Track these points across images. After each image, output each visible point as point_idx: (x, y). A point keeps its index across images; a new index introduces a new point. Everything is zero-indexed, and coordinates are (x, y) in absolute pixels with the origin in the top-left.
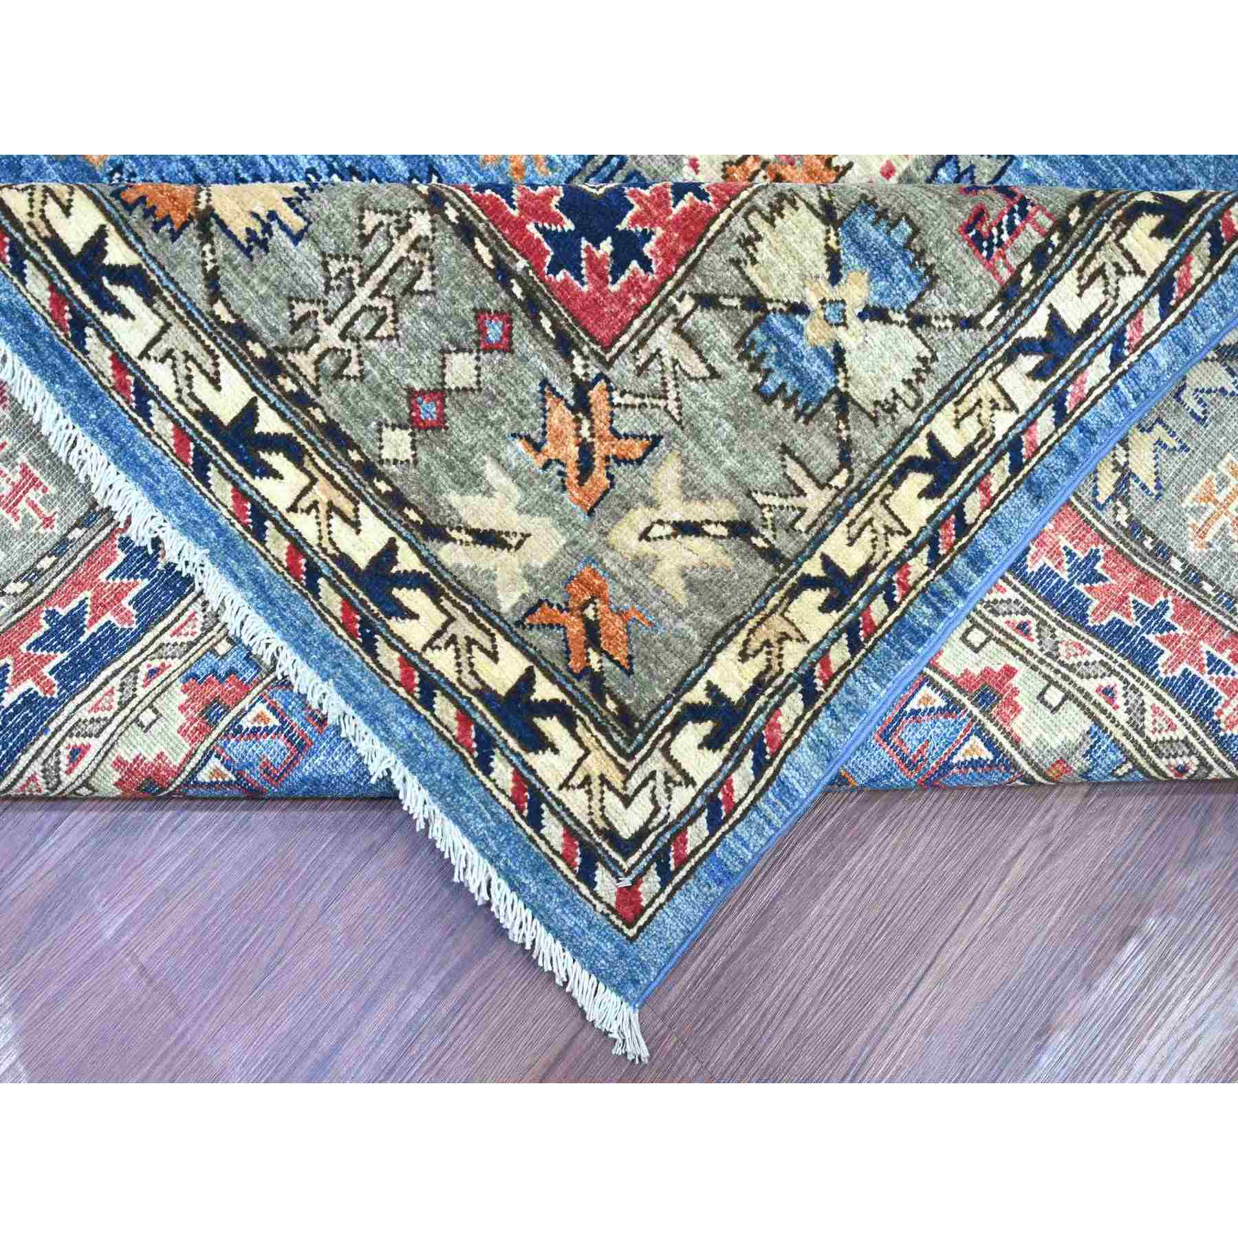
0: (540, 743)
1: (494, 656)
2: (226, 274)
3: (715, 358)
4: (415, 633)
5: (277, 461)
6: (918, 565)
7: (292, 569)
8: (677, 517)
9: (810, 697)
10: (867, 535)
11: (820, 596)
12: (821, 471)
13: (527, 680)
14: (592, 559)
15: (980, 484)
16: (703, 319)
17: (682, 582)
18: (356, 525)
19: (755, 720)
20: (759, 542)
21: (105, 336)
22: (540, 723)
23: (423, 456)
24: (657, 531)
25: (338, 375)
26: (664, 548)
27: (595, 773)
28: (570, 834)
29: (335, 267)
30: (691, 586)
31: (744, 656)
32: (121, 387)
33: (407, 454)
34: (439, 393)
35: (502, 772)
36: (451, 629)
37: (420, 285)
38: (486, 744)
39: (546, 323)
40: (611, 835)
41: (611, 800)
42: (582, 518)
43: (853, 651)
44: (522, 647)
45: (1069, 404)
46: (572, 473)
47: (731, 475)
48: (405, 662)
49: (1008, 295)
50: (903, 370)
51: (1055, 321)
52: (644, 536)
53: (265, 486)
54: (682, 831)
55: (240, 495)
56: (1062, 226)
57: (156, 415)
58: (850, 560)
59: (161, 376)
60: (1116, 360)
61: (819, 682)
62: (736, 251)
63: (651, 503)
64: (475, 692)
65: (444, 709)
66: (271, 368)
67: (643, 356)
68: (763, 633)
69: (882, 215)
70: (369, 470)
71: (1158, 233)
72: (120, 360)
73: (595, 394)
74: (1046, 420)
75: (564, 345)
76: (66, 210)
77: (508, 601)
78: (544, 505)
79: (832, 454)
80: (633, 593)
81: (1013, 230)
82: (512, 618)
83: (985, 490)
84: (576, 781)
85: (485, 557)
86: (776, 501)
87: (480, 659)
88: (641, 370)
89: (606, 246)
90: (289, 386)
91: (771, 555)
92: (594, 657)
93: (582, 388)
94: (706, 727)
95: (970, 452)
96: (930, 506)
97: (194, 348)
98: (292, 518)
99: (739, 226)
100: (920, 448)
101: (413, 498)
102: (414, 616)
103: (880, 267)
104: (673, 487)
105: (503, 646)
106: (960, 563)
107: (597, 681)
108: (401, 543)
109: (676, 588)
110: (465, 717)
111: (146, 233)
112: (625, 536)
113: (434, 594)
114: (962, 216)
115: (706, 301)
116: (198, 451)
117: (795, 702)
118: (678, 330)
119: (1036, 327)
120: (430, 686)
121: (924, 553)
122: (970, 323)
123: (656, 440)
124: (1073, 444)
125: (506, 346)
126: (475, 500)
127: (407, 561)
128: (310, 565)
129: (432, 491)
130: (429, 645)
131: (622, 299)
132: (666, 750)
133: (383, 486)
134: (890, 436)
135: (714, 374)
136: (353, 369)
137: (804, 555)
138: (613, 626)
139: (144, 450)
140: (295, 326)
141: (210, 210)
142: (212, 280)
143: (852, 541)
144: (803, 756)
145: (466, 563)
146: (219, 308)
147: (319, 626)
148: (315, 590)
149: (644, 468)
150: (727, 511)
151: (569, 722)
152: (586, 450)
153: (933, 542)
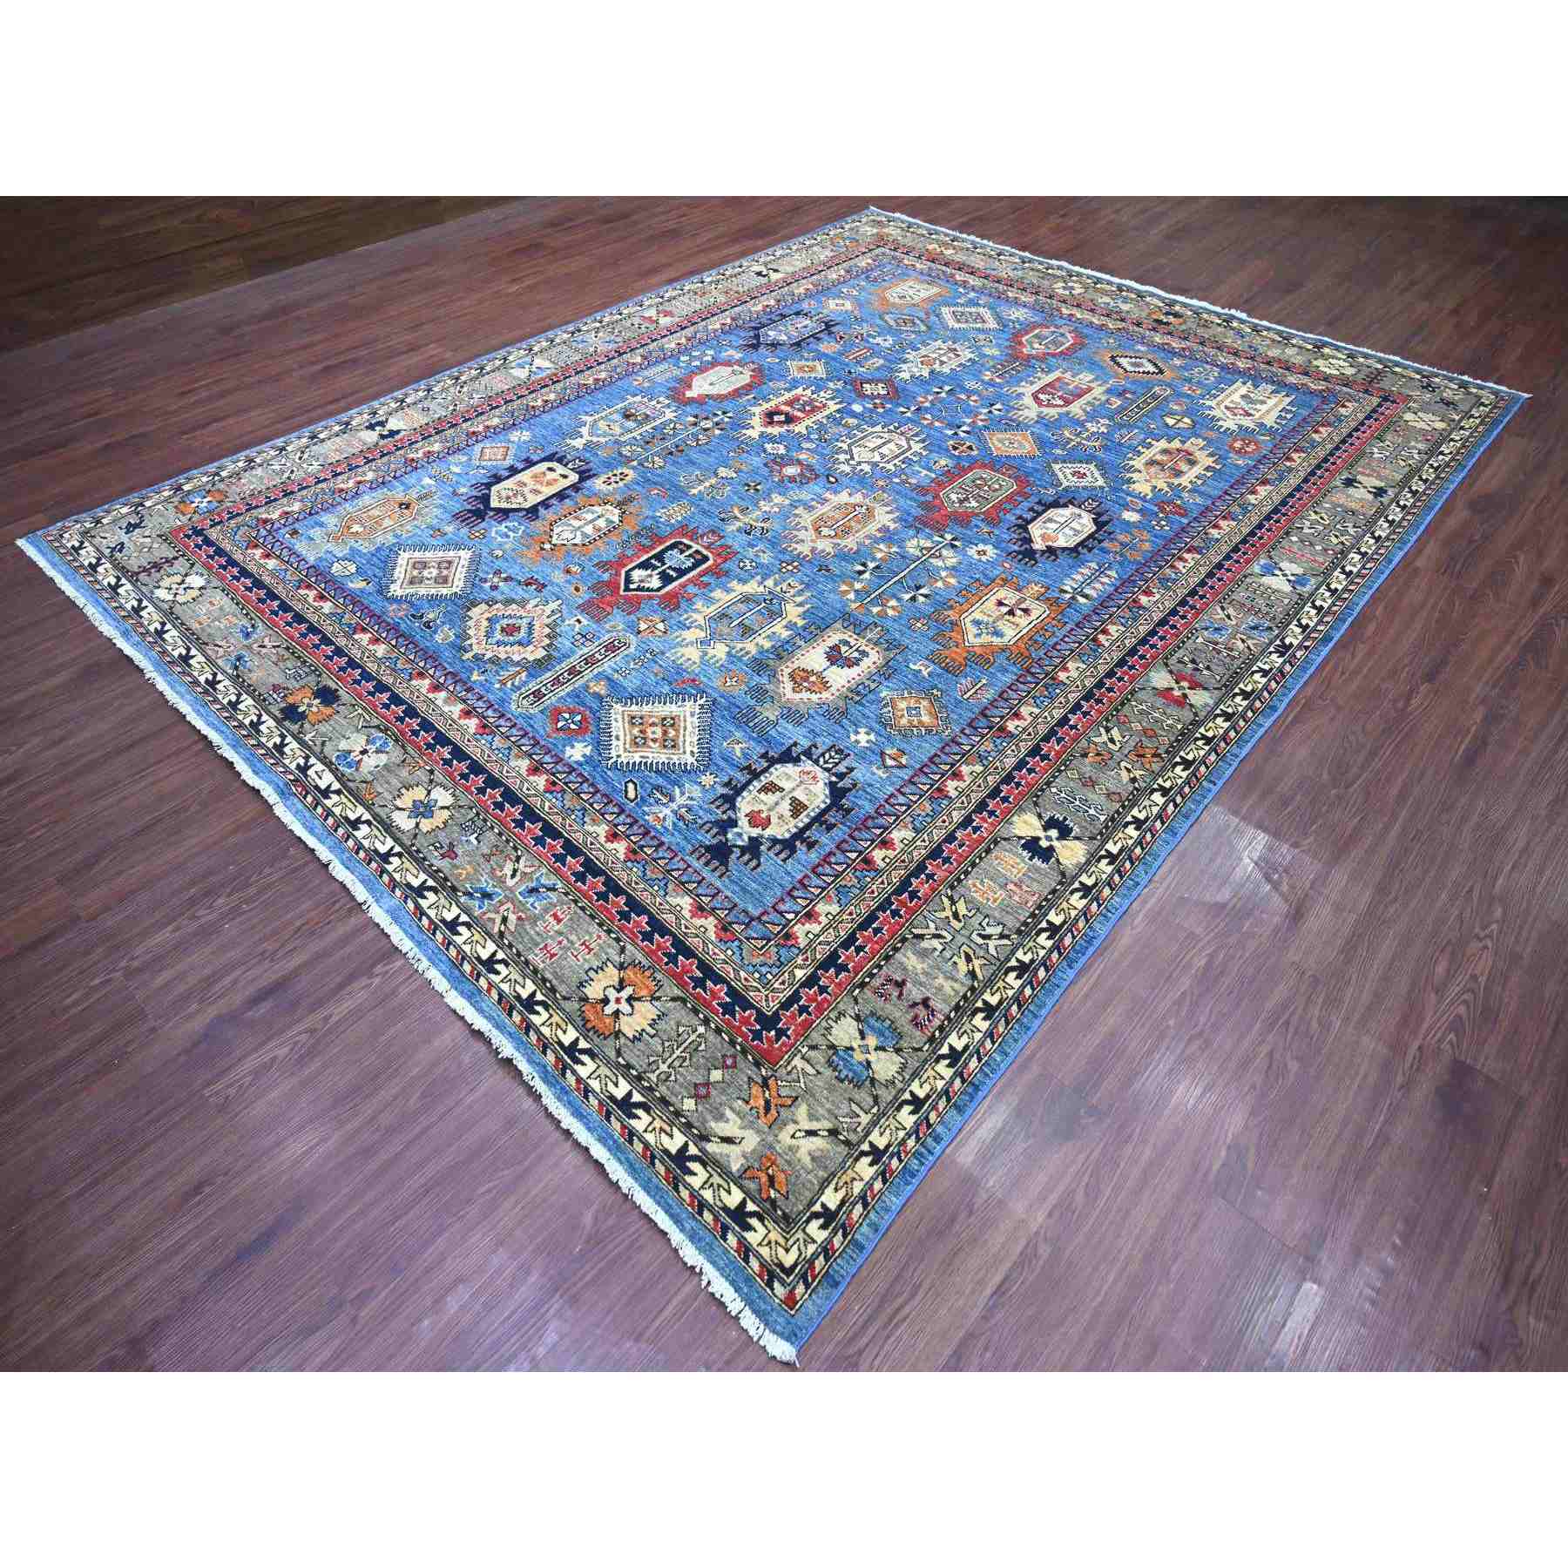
0: (749, 1228)
1: (729, 1192)
2: (623, 1049)
3: (818, 1067)
4: (696, 1182)
5: (640, 1112)
6: (911, 1143)
7: (644, 1156)
8: (807, 1128)
9: (865, 1205)
10: (888, 1132)
11: (869, 1159)
12: (866, 1107)
13: (743, 1203)
14: (771, 1147)
15: (935, 1108)
16: (812, 1054)
17: (809, 1158)
18: (671, 1136)
19: (842, 1217)
20: (841, 1137)
21: (574, 1072)
22: (749, 1220)
23: (700, 1108)
24: (798, 1134)
25: (666, 1080)
26: (802, 1142)
27: (773, 1239)
28: (762, 1265)
29: (667, 1044)
30: (813, 1159)
31: (836, 1190)
32: (578, 1089)
33: (694, 1108)
34: (707, 1084)
35: (732, 1240)
36: (711, 1181)
37: (700, 1048)
38: (725, 1229)
39: (750, 1057)
40: (781, 1265)
41: (780, 1250)
42: (766, 1129)
43: (884, 1184)
44: (741, 1187)
45: (965, 1076)
46: (762, 1111)
47: (829, 1111)
48: (692, 1195)
49: (931, 1039)
50: (896, 1068)
51: (951, 1047)
52: (793, 1136)
53: (633, 1122)
54: (813, 1263)
55: (624, 1127)
56: (948, 1018)
57: (591, 1098)
58: (881, 1143)
59: (595, 1085)
60: (980, 1060)
61: (869, 1199)
62: (823, 1031)
63: (796, 1122)
64: (722, 1209)
65: (707, 1216)
66: (639, 1078)
67: (789, 1068)
68: (845, 1178)
69: (879, 1018)
70: (678, 1114)
71: (984, 1019)
72: (579, 1080)
73: (771, 1082)
74: (958, 1081)
75: (757, 1064)
76: (565, 1032)
77: (735, 1167)
78: (750, 1125)
79: (870, 1100)
80: (789, 1163)
81: (929, 1021)
82: (737, 1175)
83: (937, 1110)
84: (765, 1242)
85: (725, 1148)
86: (848, 1120)
87: (723, 1193)
88: (789, 1073)
89: (773, 1033)
90: (646, 1084)
91: (847, 1143)
92: (772, 1192)
93: (765, 1080)
94: (821, 1221)
95: (928, 1097)
96: (914, 1118)
97: (609, 1073)
98: (645, 1135)
99: (824, 1025)
100: (907, 1096)
101: (696, 1124)
102: (695, 1174)
103: (880, 1034)
104: (805, 1115)
105: (734, 1188)
106: (929, 1140)
107: (773, 1202)
108: (690, 1143)
109: (807, 1160)
110: (716, 1219)
111: (595, 1038)
112: (785, 1136)
113: (704, 1164)
114: (909, 1017)
115: (813, 1047)
116: (607, 1110)
117: (859, 1208)
118: (803, 1058)
119: (945, 1050)
120: (702, 1206)
121: (913, 1137)
122: (920, 1049)
123: (797, 1098)
124: (970, 1090)
125: (734, 1066)
126: (722, 1125)
127: (693, 1150)
128: (652, 1154)
129: (704, 1122)
130: (702, 1187)
131: (780, 1049)
132: (804, 1230)
133: (683, 1120)
134: (894, 1092)
135: (818, 1073)
136: (673, 1078)
137: (861, 1142)
138: (781, 1177)
139: (584, 1109)
140: (650, 1064)
141: (619, 1031)
142: (618, 1051)
143: (881, 1134)
144: (865, 1229)
145: (717, 1151)
146: (620, 1060)
147: (655, 1180)
148: (653, 1164)
149: (793, 1109)
150: (828, 1125)
151: (761, 1219)
152: (767, 1103)
153: (917, 1132)
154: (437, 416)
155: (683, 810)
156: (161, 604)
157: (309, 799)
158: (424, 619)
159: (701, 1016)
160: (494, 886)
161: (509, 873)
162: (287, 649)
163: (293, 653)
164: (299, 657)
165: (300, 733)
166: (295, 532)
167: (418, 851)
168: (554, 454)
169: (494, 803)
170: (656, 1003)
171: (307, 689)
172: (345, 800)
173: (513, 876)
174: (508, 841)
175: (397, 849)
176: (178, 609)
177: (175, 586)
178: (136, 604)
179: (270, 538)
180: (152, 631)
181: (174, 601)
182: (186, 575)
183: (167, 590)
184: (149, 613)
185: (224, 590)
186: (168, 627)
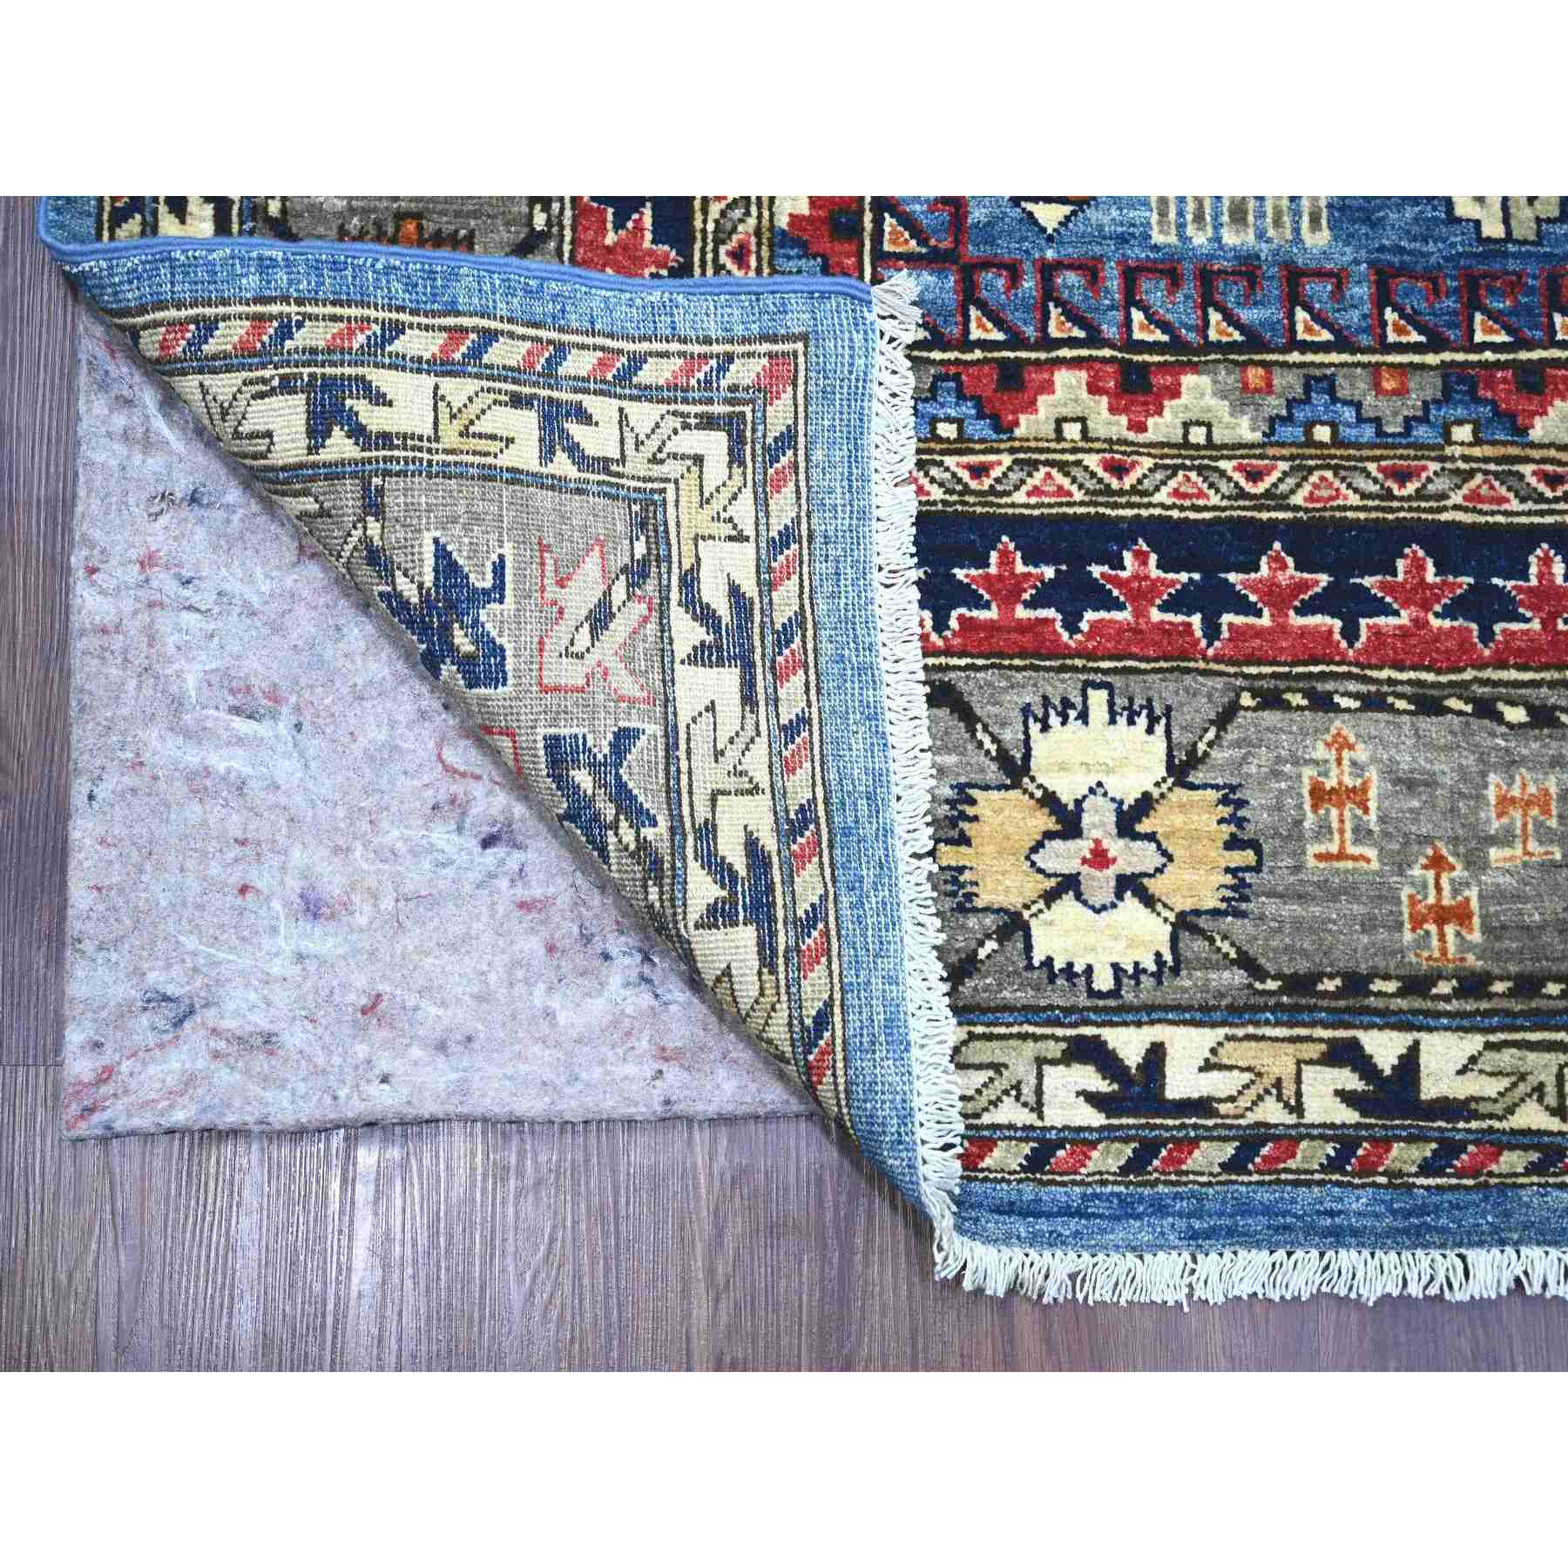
156: (1186, 987)
176: (1269, 943)
177: (1063, 857)
178: (1089, 1077)
179: (993, 284)
180: (1350, 1116)
181: (1185, 923)
182: (1015, 769)
183: (1067, 903)
184: (1207, 1067)
185: (1271, 700)
186: (1384, 1048)
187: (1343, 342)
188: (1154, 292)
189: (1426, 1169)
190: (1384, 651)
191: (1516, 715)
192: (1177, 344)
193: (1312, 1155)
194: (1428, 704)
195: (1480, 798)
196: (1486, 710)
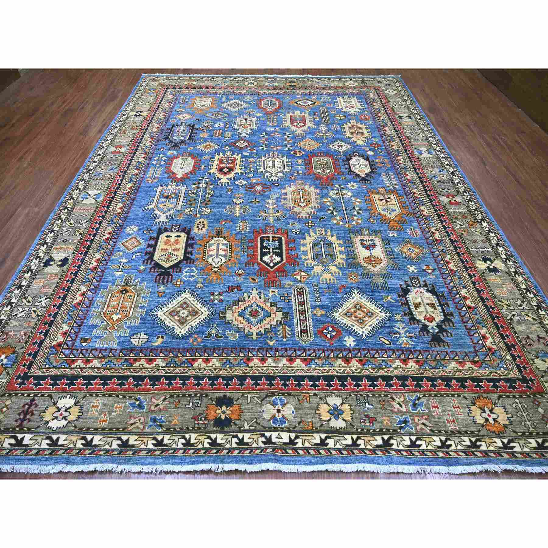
16: (545, 379)
29: (519, 415)
32: (525, 457)
37: (526, 406)
39: (538, 396)
59: (526, 450)
62: (537, 369)
66: (531, 434)
72: (521, 453)
75: (542, 396)
76: (495, 443)
97: (523, 442)
99: (534, 367)
111: (504, 435)
115: (543, 377)
125: (539, 403)
131: (538, 386)
136: (535, 424)
140: (525, 426)
141: (504, 425)
142: (514, 432)
146: (519, 434)
154: (76, 241)
155: (407, 334)
156: (66, 430)
157: (290, 451)
158: (214, 335)
159: (511, 396)
160: (401, 416)
161: (398, 406)
162: (172, 396)
163: (178, 396)
164: (184, 396)
165: (240, 428)
166: (86, 340)
167: (362, 430)
168: (160, 229)
169: (355, 386)
170: (498, 405)
171: (211, 407)
172: (304, 438)
173: (401, 406)
174: (380, 395)
175: (355, 437)
176: (79, 424)
177: (57, 414)
178: (48, 442)
179: (75, 352)
180: (82, 447)
181: (70, 422)
182: (55, 404)
183: (55, 420)
184: (65, 440)
185: (91, 395)
186: (89, 437)
187: (114, 356)
188: (93, 352)
189: (89, 454)
190: (108, 390)
191: (121, 397)
192: (95, 357)
193: (75, 452)
194: (110, 396)
195: (113, 407)
196: (118, 396)
